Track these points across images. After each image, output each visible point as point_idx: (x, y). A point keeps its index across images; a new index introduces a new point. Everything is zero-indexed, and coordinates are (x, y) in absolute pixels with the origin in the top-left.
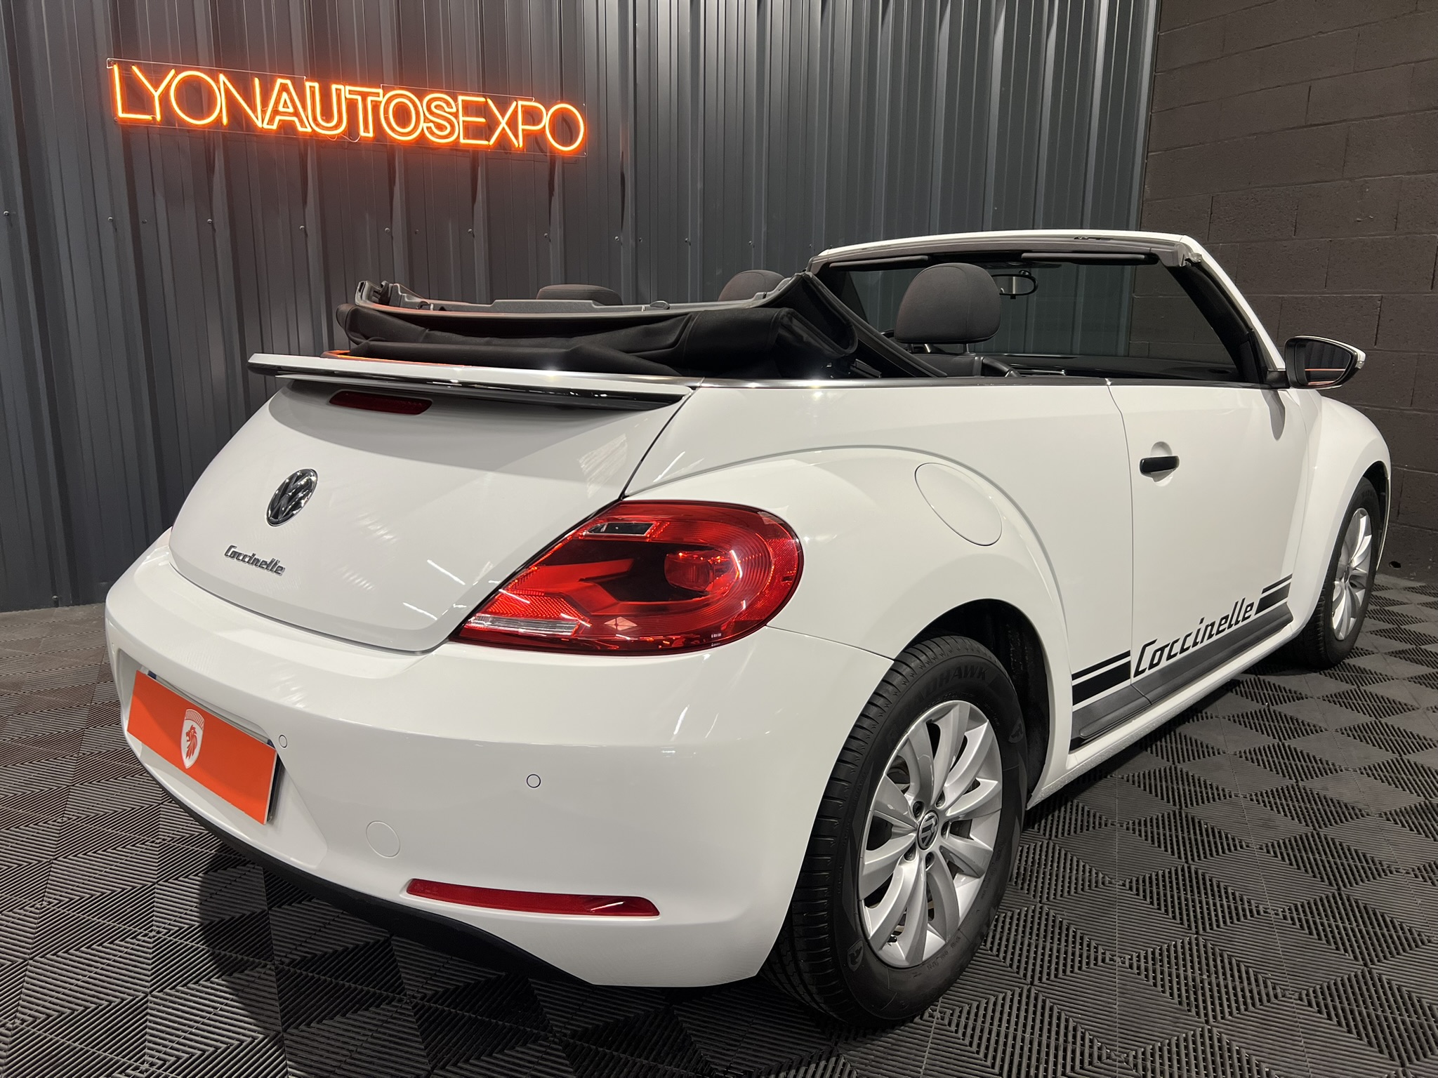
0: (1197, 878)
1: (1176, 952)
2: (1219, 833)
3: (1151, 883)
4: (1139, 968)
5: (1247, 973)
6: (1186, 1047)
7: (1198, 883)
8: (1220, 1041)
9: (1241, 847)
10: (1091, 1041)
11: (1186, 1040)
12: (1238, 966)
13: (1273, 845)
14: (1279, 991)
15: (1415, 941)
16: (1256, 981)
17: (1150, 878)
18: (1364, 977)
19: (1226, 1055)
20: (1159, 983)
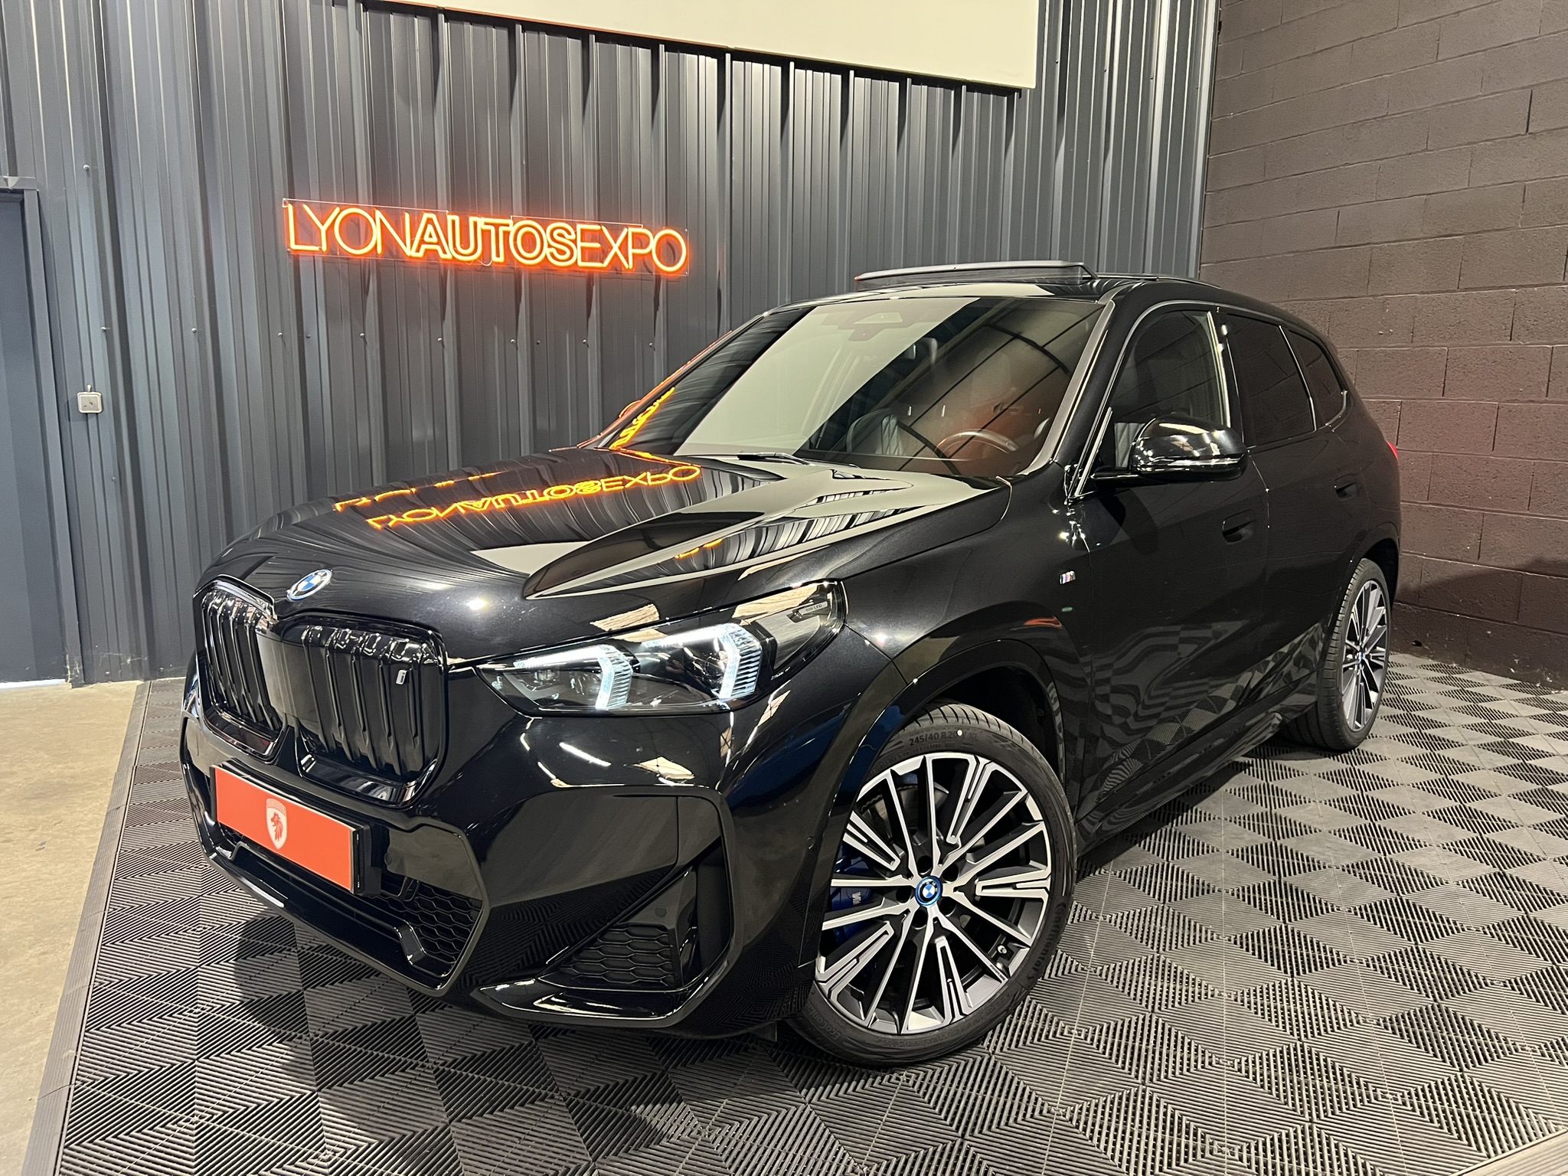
0: (1173, 871)
1: (1145, 914)
2: (1198, 843)
3: (1136, 874)
4: (1115, 922)
5: (1195, 926)
6: (1139, 966)
7: (1172, 874)
8: (1164, 962)
9: (1213, 851)
10: (1072, 962)
11: (1140, 962)
12: (1189, 922)
13: (1238, 851)
14: (1215, 936)
15: (1327, 909)
16: (1201, 931)
17: (1136, 871)
18: (1281, 929)
19: (1167, 969)
20: (1129, 931)
